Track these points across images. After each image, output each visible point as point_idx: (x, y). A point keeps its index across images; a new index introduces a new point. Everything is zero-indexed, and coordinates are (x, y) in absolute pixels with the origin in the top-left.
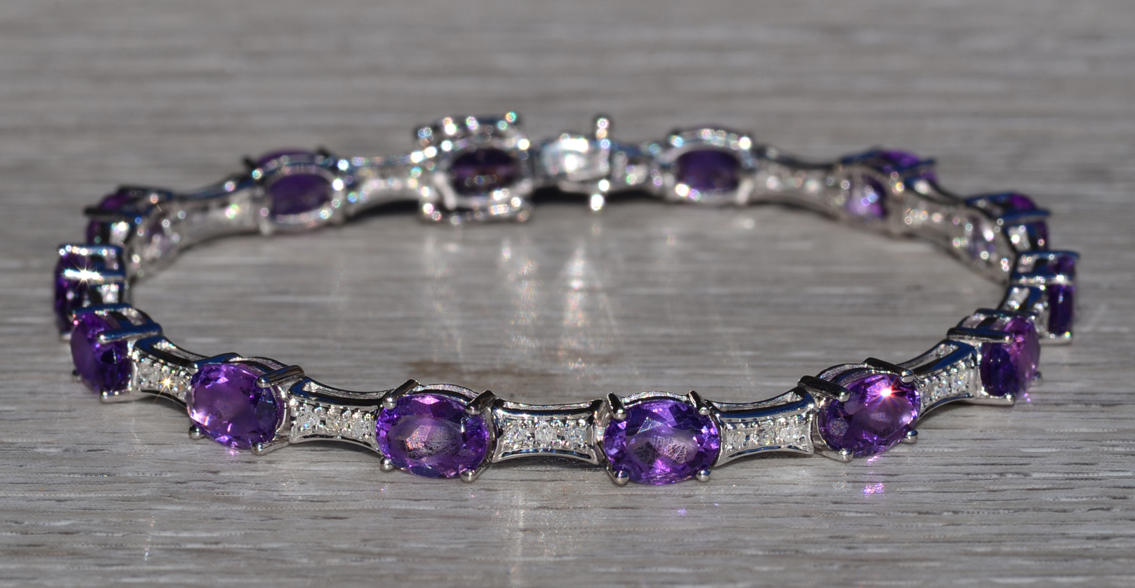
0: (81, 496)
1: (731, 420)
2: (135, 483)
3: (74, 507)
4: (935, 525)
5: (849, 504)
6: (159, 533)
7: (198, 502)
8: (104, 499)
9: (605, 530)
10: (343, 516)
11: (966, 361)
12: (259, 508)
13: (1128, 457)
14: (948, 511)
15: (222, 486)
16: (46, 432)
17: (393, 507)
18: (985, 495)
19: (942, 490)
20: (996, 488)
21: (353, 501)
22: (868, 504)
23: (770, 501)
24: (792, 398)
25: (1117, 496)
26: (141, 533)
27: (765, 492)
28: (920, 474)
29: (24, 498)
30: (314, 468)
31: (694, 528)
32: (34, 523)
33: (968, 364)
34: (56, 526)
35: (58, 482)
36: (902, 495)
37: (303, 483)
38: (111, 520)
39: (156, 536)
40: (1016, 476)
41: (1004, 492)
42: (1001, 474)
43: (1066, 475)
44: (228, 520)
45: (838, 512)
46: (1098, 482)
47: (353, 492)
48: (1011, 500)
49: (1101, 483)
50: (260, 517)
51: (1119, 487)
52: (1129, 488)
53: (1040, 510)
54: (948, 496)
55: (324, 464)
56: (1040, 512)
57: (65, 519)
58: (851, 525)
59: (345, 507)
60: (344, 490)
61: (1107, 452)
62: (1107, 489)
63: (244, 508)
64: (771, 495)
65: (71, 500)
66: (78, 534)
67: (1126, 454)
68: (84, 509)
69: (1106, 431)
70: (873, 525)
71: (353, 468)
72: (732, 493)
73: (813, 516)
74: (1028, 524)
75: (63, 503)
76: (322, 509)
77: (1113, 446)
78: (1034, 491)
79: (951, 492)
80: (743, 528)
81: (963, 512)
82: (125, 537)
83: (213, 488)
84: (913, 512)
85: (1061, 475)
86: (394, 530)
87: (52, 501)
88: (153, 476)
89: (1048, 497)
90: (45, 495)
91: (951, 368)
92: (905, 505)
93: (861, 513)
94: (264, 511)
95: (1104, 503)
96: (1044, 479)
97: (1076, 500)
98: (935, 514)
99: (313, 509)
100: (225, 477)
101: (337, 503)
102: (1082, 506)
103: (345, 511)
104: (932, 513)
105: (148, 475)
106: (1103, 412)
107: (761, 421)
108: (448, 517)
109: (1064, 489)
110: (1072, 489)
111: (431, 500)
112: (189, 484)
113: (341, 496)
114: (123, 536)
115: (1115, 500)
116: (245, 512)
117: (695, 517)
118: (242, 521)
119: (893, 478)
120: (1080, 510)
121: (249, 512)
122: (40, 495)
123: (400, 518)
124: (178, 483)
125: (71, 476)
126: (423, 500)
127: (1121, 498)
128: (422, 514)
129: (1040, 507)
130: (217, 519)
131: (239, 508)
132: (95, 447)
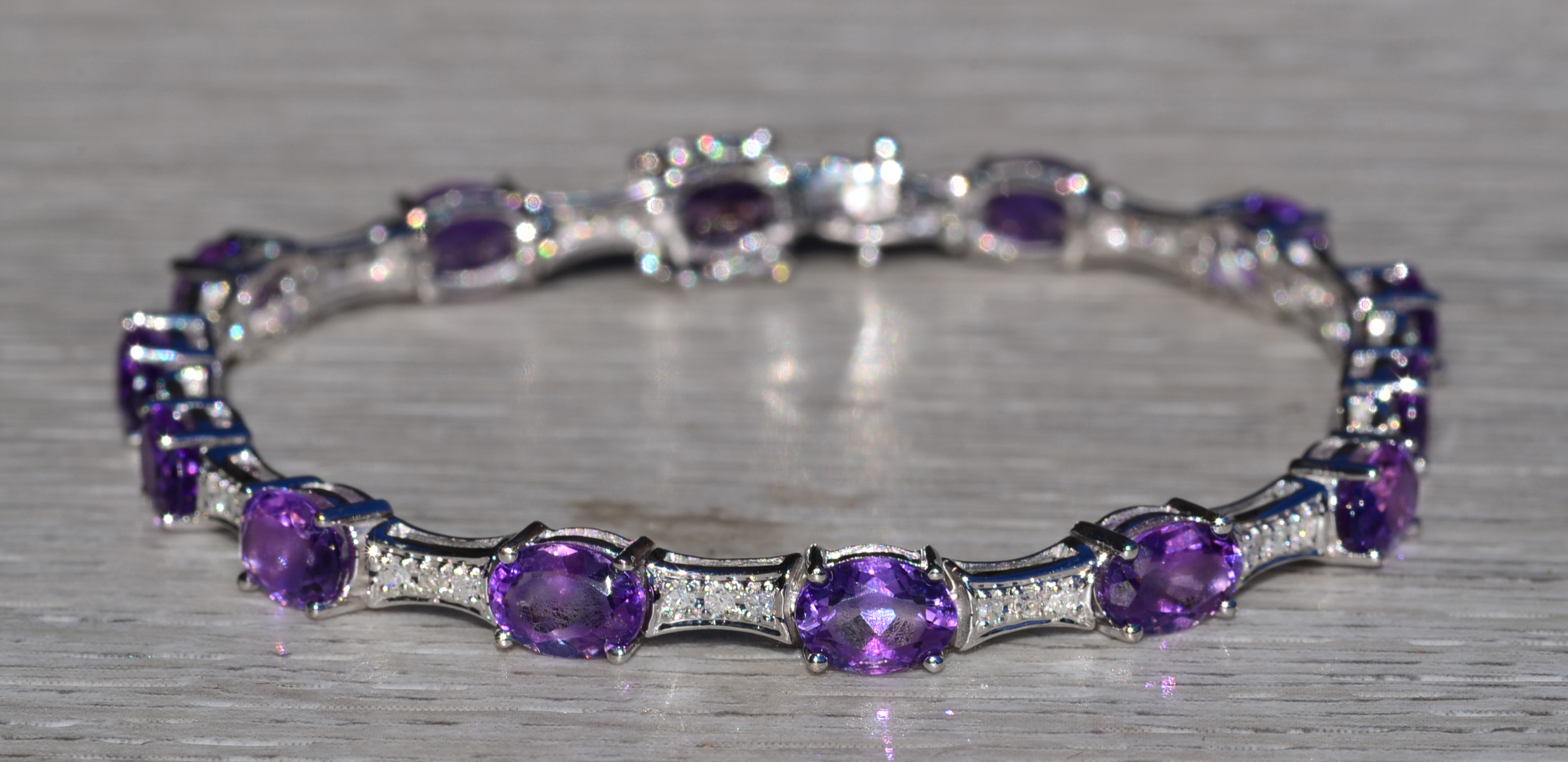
0: (95, 685)
1: (982, 586)
2: (171, 668)
3: (82, 702)
4: (1276, 747)
5: (1159, 715)
6: (194, 740)
7: (254, 697)
8: (124, 690)
9: (815, 747)
10: (452, 721)
11: (1313, 506)
12: (338, 707)
13: (1558, 655)
14: (1296, 729)
15: (290, 674)
16: (61, 593)
17: (523, 709)
18: (1352, 707)
19: (1293, 698)
20: (1368, 696)
21: (470, 699)
22: (1186, 716)
23: (1048, 709)
24: (1062, 553)
25: (1536, 711)
26: (168, 740)
27: (1045, 697)
28: (1265, 673)
29: (16, 688)
30: (422, 651)
31: (938, 745)
32: (23, 723)
33: (1316, 511)
34: (53, 728)
35: (65, 665)
36: (1235, 704)
37: (404, 673)
38: (131, 720)
39: (189, 745)
40: (1398, 679)
41: (1378, 702)
42: (1378, 676)
43: (1469, 680)
44: (293, 723)
45: (1143, 727)
46: (1512, 690)
47: (471, 687)
48: (1387, 714)
49: (1516, 692)
50: (337, 719)
51: (1541, 698)
52: (1555, 699)
53: (1425, 729)
54: (1300, 707)
55: (436, 645)
56: (1424, 732)
57: (68, 718)
58: (1158, 746)
59: (457, 708)
60: (459, 684)
61: (1530, 647)
62: (1523, 700)
63: (316, 706)
64: (1051, 701)
65: (79, 691)
66: (81, 741)
67: (1556, 651)
68: (96, 705)
69: (1533, 616)
70: (1189, 747)
71: (477, 652)
72: (998, 697)
73: (1107, 732)
74: (1405, 749)
75: (66, 695)
76: (426, 710)
77: (1541, 639)
78: (1421, 702)
79: (1304, 701)
80: (1008, 747)
81: (1317, 730)
82: (146, 746)
83: (278, 678)
84: (1247, 729)
85: (1461, 680)
86: (521, 742)
87: (53, 693)
88: (199, 658)
89: (1439, 710)
90: (44, 683)
91: (1290, 514)
92: (1237, 718)
93: (1175, 728)
94: (343, 712)
95: (1516, 721)
96: (1437, 684)
97: (1478, 715)
98: (1278, 732)
99: (413, 709)
100: (296, 662)
101: (448, 701)
102: (1485, 725)
103: (457, 712)
104: (1274, 731)
105: (191, 657)
106: (1532, 589)
107: (1024, 586)
108: (599, 725)
109: (1464, 699)
110: (1474, 699)
111: (578, 699)
112: (247, 671)
113: (452, 692)
114: (143, 744)
115: (1532, 717)
116: (317, 712)
117: (941, 730)
118: (312, 725)
119: (1226, 679)
120: (1482, 730)
121: (323, 712)
122: (38, 683)
123: (531, 725)
124: (231, 669)
125: (85, 656)
126: (566, 699)
127: (1541, 714)
128: (563, 720)
129: (1426, 725)
130: (278, 721)
131: (311, 707)
132: (123, 616)
